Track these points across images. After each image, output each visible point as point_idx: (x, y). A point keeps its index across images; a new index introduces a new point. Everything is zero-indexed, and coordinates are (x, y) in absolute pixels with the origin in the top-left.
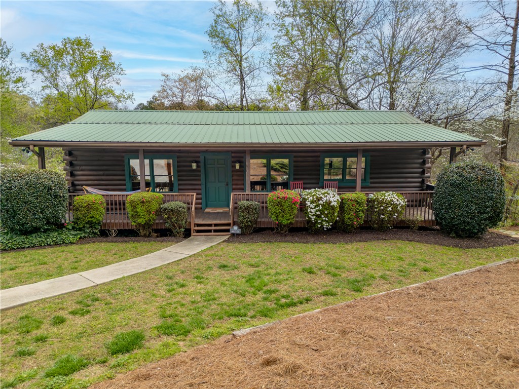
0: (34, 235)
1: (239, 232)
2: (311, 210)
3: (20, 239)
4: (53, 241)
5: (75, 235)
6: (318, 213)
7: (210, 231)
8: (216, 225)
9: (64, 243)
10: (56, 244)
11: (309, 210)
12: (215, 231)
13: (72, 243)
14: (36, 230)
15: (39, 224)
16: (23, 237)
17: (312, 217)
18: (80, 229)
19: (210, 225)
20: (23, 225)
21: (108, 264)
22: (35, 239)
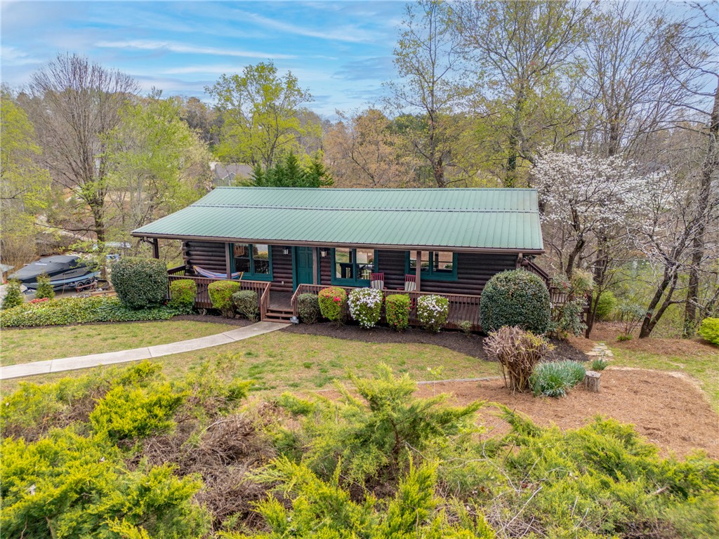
0: (140, 311)
1: (297, 321)
2: (352, 309)
3: (130, 313)
4: (153, 317)
5: (170, 313)
6: (358, 312)
7: (278, 318)
9: (161, 319)
10: (155, 319)
12: (283, 318)
13: (166, 319)
14: (141, 307)
15: (143, 303)
16: (133, 312)
17: (354, 316)
18: (176, 308)
19: (281, 312)
20: (132, 303)
21: (174, 341)
22: (140, 314)
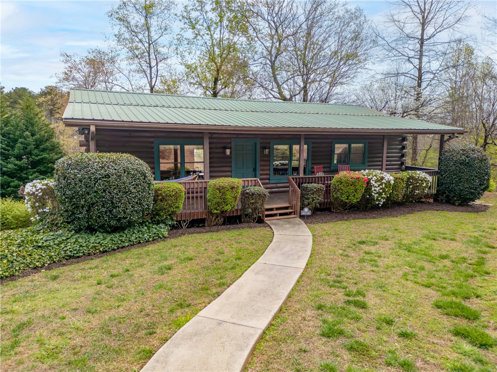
0: (125, 232)
1: (309, 213)
2: (375, 188)
4: (150, 236)
6: (381, 191)
8: (277, 209)
9: (159, 238)
10: (153, 240)
11: (373, 189)
12: (281, 215)
17: (375, 195)
